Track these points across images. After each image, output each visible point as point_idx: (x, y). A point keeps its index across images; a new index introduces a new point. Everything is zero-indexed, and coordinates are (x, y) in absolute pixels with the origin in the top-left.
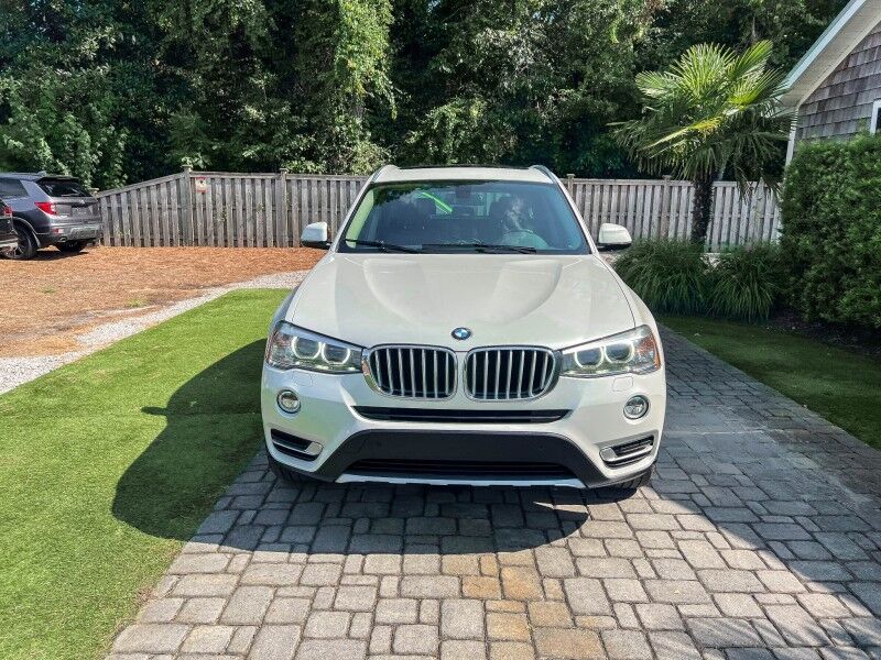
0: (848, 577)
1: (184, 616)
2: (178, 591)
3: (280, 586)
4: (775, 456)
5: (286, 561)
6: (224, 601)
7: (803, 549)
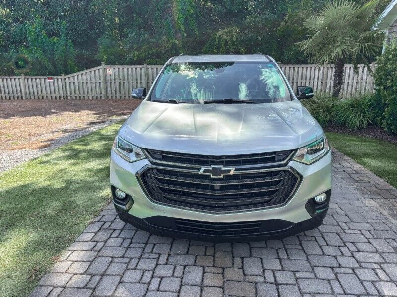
0: (382, 261)
1: (71, 270)
3: (115, 258)
4: (358, 200)
5: (120, 246)
6: (89, 263)
7: (362, 246)
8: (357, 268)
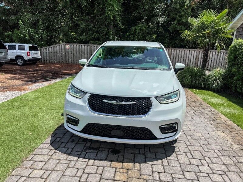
0: (226, 170)
1: (33, 166)
2: (33, 159)
3: (61, 160)
4: (214, 132)
5: (65, 153)
6: (45, 163)
7: (214, 160)
8: (211, 173)
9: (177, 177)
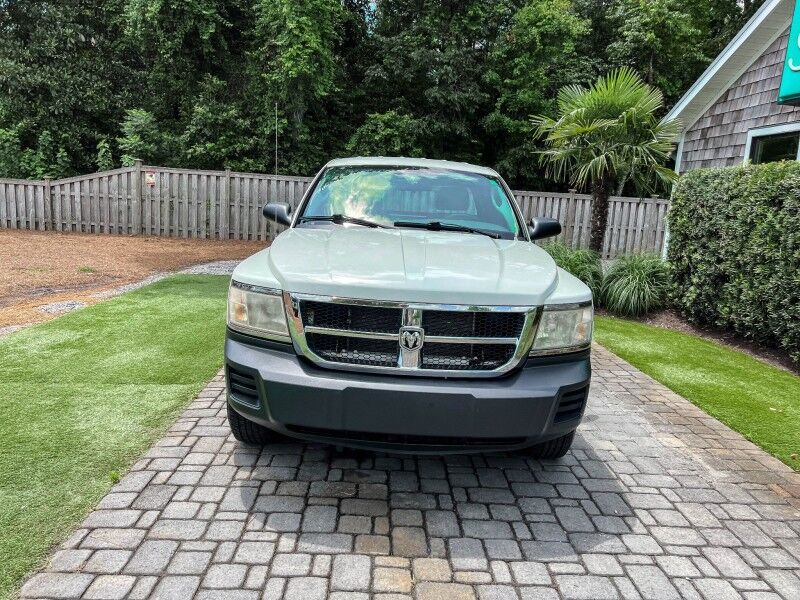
1: (90, 567)
2: (88, 543)
3: (185, 540)
5: (194, 518)
6: (130, 553)
7: (665, 517)
8: (660, 555)
9: (564, 571)
